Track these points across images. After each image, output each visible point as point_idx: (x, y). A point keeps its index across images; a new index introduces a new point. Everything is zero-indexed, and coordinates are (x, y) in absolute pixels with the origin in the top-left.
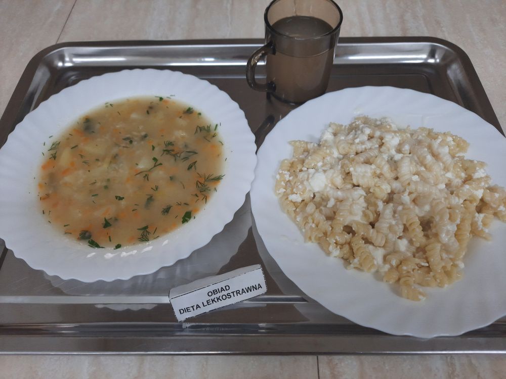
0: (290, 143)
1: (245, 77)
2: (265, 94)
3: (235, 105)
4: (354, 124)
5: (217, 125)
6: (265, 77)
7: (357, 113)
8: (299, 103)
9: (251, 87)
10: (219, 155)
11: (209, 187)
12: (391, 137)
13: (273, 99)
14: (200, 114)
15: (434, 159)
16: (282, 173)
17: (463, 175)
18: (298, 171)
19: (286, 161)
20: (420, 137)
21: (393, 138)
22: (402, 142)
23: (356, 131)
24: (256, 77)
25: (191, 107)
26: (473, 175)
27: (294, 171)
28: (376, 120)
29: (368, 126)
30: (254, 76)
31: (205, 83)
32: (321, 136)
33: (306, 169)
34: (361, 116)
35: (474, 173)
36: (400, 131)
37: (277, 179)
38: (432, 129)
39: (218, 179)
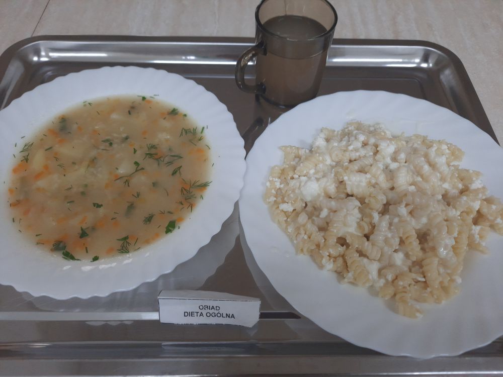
0: (280, 148)
1: (234, 77)
2: (253, 96)
3: (223, 107)
4: (346, 130)
5: (203, 128)
6: (254, 78)
7: (350, 118)
8: (290, 106)
9: (240, 88)
10: (205, 160)
11: (194, 195)
12: (386, 145)
13: (262, 100)
14: (185, 115)
15: (431, 168)
16: (273, 180)
17: (460, 186)
18: (289, 178)
19: (276, 168)
20: (416, 145)
21: (388, 145)
22: (397, 150)
23: (349, 138)
24: (245, 78)
25: (176, 108)
26: (469, 185)
27: (285, 178)
28: (370, 126)
29: (361, 132)
30: (244, 77)
31: (192, 83)
32: (313, 142)
33: (297, 176)
34: (354, 121)
35: (471, 184)
36: (395, 138)
37: (267, 187)
38: (427, 136)
39: (204, 186)
